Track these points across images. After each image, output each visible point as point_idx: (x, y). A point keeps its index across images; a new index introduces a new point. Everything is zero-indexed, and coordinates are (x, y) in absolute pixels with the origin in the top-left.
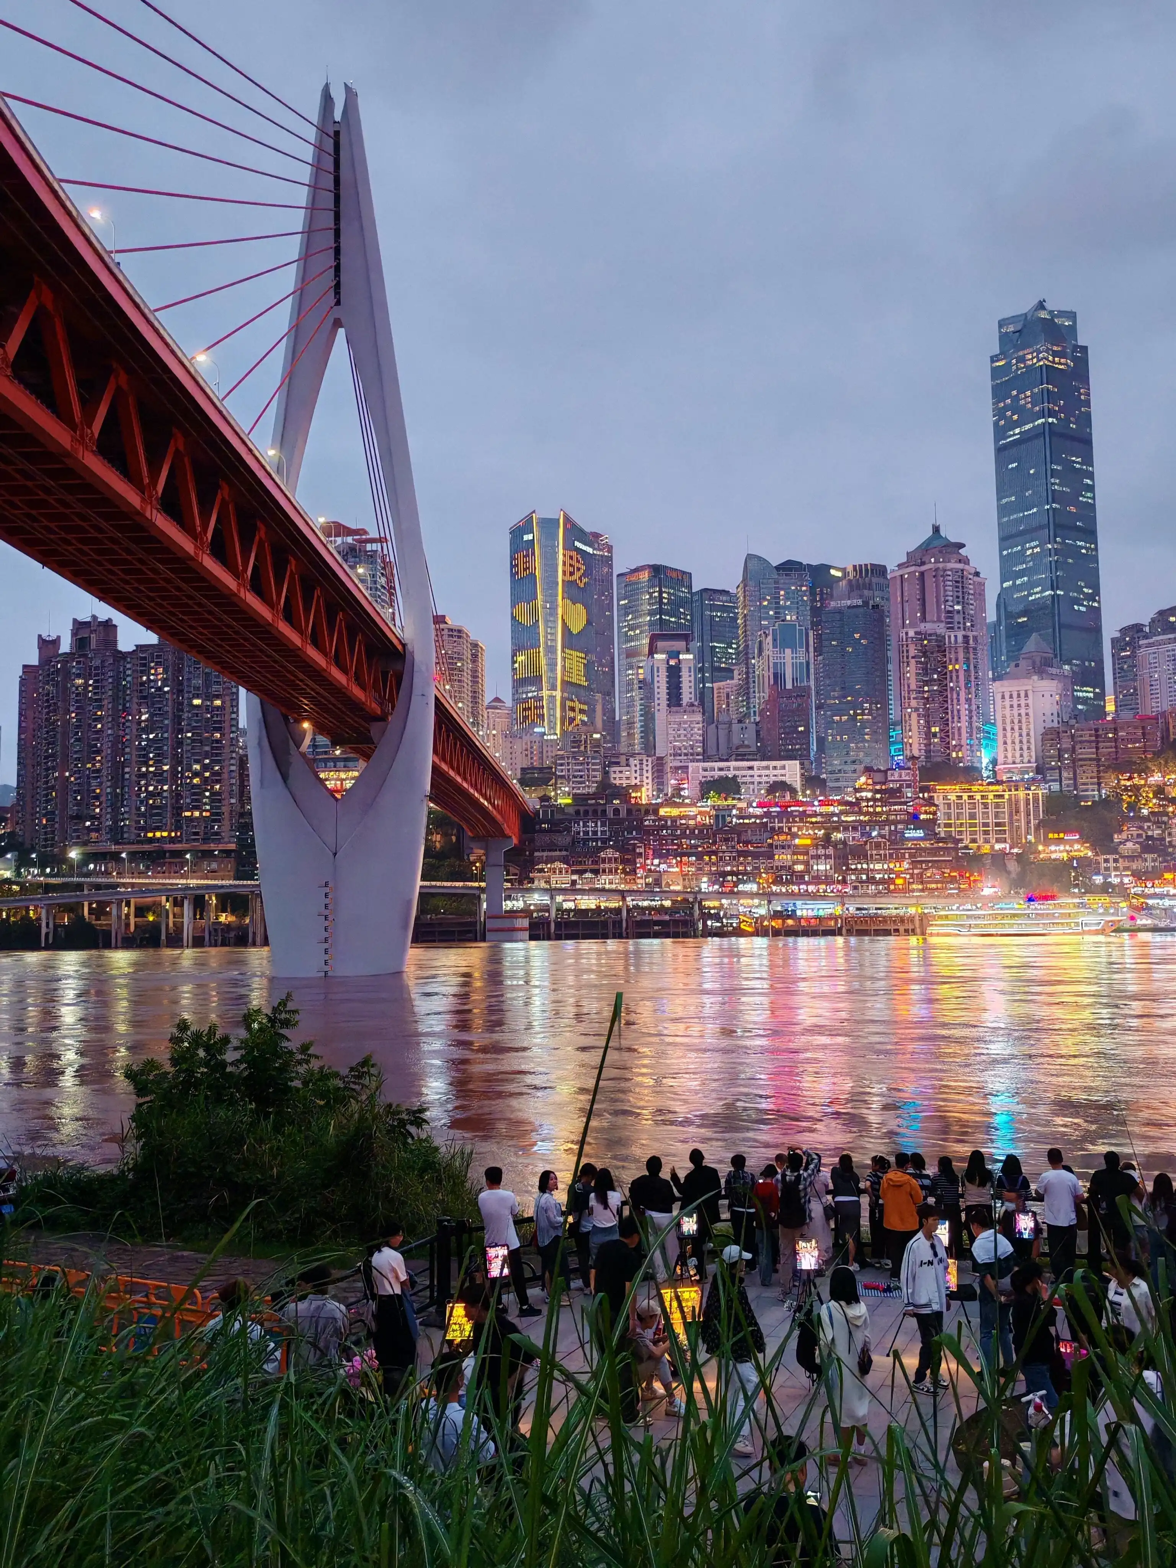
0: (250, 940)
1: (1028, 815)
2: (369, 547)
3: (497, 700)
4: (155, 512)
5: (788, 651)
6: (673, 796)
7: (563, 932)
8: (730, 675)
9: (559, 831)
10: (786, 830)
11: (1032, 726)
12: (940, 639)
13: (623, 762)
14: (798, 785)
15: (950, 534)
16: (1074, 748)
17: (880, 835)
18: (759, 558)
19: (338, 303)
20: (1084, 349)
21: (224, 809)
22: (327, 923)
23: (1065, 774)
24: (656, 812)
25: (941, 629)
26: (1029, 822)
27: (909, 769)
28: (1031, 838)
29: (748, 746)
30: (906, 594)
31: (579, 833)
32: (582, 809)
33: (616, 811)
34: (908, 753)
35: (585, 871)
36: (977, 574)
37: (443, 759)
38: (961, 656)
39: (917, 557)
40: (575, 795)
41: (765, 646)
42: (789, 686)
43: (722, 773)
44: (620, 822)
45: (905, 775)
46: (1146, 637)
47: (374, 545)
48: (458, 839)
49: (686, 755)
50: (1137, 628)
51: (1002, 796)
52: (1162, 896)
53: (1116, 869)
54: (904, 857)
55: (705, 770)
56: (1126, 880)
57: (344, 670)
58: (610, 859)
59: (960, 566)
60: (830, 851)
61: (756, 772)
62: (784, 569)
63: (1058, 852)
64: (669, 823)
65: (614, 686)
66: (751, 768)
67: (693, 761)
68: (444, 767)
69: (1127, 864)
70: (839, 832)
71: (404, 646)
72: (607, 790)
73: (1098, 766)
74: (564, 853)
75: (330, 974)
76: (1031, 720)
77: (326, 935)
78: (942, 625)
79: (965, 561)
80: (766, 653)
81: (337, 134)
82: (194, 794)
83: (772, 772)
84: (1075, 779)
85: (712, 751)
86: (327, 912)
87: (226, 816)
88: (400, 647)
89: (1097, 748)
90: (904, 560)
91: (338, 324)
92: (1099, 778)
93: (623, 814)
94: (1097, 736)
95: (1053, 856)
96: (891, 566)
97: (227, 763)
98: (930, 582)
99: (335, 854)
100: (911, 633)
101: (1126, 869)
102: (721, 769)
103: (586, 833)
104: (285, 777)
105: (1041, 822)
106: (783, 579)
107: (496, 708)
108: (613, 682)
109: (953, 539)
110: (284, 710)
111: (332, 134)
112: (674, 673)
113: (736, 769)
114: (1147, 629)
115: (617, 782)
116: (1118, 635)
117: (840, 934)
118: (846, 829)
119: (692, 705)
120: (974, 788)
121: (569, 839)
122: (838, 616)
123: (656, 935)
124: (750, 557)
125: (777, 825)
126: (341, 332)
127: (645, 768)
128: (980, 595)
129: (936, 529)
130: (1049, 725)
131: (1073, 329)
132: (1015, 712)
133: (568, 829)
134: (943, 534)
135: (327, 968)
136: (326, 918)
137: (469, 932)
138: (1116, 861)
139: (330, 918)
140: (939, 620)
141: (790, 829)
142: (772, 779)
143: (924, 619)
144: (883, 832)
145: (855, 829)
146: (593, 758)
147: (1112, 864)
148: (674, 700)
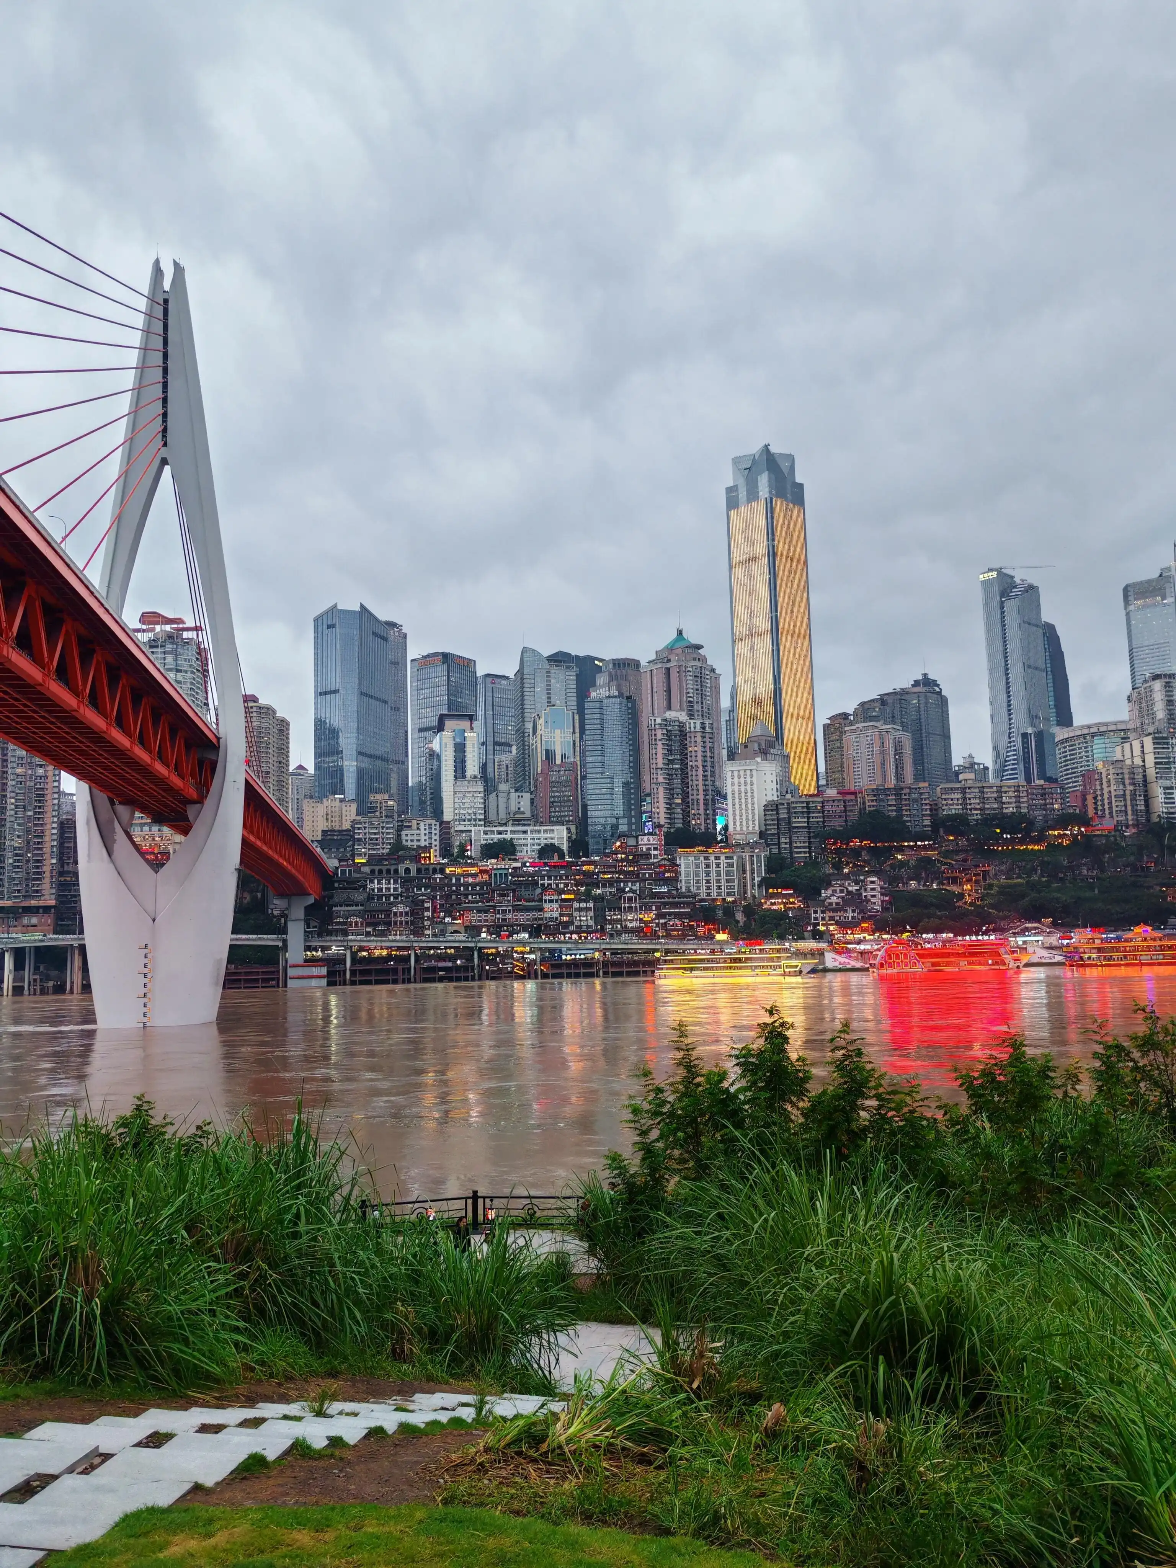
0: (68, 987)
1: (753, 873)
2: (185, 635)
3: (300, 767)
4: (11, 650)
5: (558, 732)
6: (458, 857)
7: (358, 978)
8: (507, 749)
9: (355, 888)
10: (554, 886)
11: (756, 800)
12: (682, 725)
13: (415, 826)
14: (565, 847)
15: (692, 637)
16: (789, 818)
17: (631, 890)
18: (534, 651)
19: (165, 445)
20: (801, 486)
21: (45, 869)
22: (146, 980)
23: (783, 840)
24: (442, 871)
25: (683, 717)
26: (753, 879)
27: (655, 834)
28: (756, 892)
29: (523, 813)
30: (655, 686)
31: (373, 890)
32: (377, 868)
33: (407, 870)
34: (656, 820)
35: (378, 924)
36: (713, 670)
37: (252, 832)
38: (699, 739)
39: (663, 657)
40: (370, 855)
41: (538, 727)
42: (558, 761)
43: (500, 837)
44: (411, 880)
45: (653, 840)
46: (851, 723)
47: (190, 633)
48: (263, 895)
49: (469, 820)
50: (845, 716)
51: (732, 858)
52: (859, 942)
53: (823, 919)
54: (651, 910)
55: (486, 833)
56: (831, 928)
57: (166, 764)
58: (401, 913)
59: (698, 664)
60: (591, 904)
61: (529, 835)
62: (556, 661)
63: (777, 905)
64: (454, 880)
65: (407, 756)
66: (525, 832)
67: (475, 825)
68: (252, 838)
69: (831, 914)
70: (598, 887)
71: (218, 739)
72: (398, 850)
73: (809, 833)
74: (360, 908)
75: (148, 1024)
76: (755, 794)
77: (145, 990)
78: (684, 713)
79: (703, 659)
80: (539, 732)
81: (166, 301)
82: (17, 855)
83: (542, 835)
84: (791, 843)
85: (492, 816)
86: (146, 970)
87: (48, 874)
88: (214, 741)
89: (808, 818)
90: (653, 657)
91: (164, 462)
92: (810, 843)
93: (413, 873)
94: (808, 808)
95: (774, 907)
96: (643, 663)
97: (48, 826)
98: (674, 675)
99: (154, 920)
100: (659, 721)
101: (831, 918)
102: (499, 833)
103: (380, 890)
104: (110, 854)
105: (763, 879)
106: (554, 670)
107: (300, 775)
108: (407, 752)
109: (694, 641)
110: (111, 795)
111: (162, 302)
112: (460, 749)
113: (513, 832)
114: (852, 718)
115: (409, 843)
116: (828, 722)
117: (598, 976)
118: (604, 885)
119: (475, 777)
120: (710, 851)
121: (365, 895)
122: (598, 705)
123: (441, 980)
124: (525, 651)
125: (546, 882)
126: (167, 469)
127: (434, 831)
128: (716, 689)
129: (680, 633)
130: (770, 798)
131: (792, 468)
132: (743, 788)
133: (365, 887)
134: (685, 635)
135: (145, 1019)
136: (145, 975)
137: (273, 979)
138: (823, 912)
139: (149, 976)
140: (682, 710)
141: (557, 885)
142: (543, 842)
143: (669, 708)
144: (634, 888)
145: (611, 885)
146: (387, 823)
147: (819, 915)
148: (459, 772)
